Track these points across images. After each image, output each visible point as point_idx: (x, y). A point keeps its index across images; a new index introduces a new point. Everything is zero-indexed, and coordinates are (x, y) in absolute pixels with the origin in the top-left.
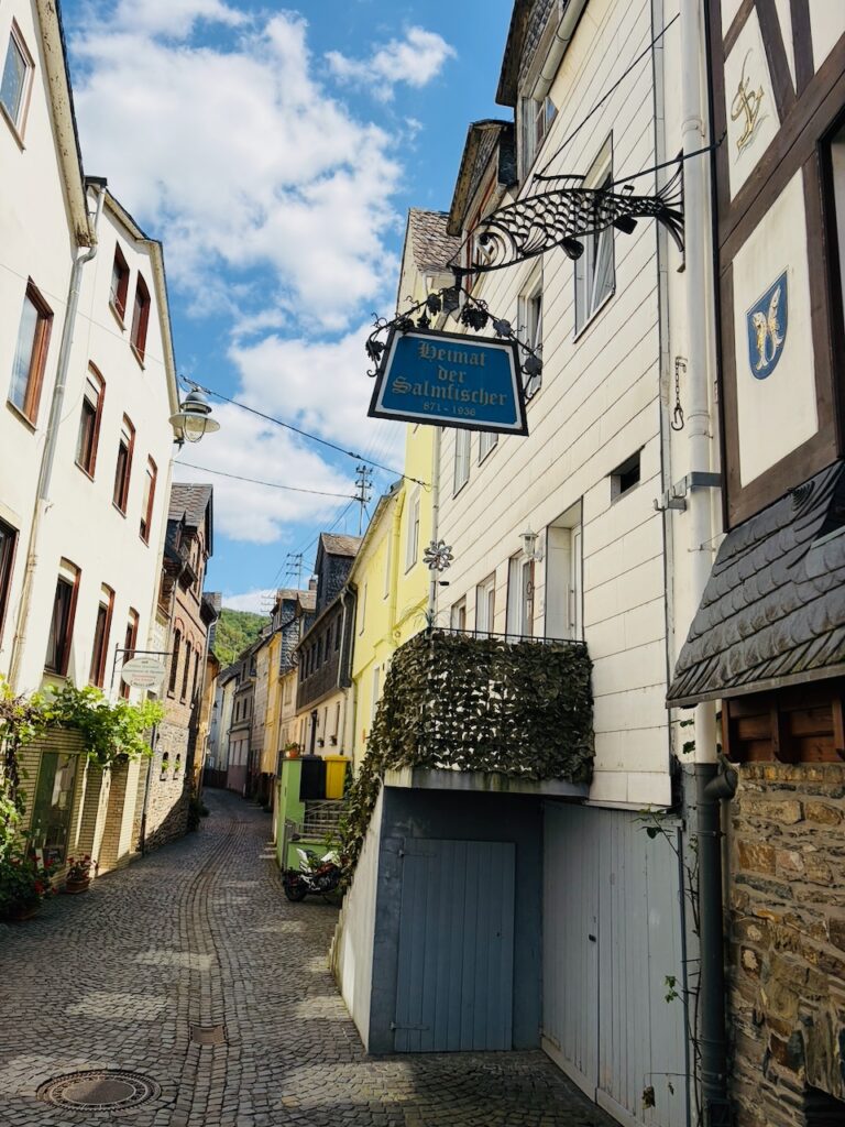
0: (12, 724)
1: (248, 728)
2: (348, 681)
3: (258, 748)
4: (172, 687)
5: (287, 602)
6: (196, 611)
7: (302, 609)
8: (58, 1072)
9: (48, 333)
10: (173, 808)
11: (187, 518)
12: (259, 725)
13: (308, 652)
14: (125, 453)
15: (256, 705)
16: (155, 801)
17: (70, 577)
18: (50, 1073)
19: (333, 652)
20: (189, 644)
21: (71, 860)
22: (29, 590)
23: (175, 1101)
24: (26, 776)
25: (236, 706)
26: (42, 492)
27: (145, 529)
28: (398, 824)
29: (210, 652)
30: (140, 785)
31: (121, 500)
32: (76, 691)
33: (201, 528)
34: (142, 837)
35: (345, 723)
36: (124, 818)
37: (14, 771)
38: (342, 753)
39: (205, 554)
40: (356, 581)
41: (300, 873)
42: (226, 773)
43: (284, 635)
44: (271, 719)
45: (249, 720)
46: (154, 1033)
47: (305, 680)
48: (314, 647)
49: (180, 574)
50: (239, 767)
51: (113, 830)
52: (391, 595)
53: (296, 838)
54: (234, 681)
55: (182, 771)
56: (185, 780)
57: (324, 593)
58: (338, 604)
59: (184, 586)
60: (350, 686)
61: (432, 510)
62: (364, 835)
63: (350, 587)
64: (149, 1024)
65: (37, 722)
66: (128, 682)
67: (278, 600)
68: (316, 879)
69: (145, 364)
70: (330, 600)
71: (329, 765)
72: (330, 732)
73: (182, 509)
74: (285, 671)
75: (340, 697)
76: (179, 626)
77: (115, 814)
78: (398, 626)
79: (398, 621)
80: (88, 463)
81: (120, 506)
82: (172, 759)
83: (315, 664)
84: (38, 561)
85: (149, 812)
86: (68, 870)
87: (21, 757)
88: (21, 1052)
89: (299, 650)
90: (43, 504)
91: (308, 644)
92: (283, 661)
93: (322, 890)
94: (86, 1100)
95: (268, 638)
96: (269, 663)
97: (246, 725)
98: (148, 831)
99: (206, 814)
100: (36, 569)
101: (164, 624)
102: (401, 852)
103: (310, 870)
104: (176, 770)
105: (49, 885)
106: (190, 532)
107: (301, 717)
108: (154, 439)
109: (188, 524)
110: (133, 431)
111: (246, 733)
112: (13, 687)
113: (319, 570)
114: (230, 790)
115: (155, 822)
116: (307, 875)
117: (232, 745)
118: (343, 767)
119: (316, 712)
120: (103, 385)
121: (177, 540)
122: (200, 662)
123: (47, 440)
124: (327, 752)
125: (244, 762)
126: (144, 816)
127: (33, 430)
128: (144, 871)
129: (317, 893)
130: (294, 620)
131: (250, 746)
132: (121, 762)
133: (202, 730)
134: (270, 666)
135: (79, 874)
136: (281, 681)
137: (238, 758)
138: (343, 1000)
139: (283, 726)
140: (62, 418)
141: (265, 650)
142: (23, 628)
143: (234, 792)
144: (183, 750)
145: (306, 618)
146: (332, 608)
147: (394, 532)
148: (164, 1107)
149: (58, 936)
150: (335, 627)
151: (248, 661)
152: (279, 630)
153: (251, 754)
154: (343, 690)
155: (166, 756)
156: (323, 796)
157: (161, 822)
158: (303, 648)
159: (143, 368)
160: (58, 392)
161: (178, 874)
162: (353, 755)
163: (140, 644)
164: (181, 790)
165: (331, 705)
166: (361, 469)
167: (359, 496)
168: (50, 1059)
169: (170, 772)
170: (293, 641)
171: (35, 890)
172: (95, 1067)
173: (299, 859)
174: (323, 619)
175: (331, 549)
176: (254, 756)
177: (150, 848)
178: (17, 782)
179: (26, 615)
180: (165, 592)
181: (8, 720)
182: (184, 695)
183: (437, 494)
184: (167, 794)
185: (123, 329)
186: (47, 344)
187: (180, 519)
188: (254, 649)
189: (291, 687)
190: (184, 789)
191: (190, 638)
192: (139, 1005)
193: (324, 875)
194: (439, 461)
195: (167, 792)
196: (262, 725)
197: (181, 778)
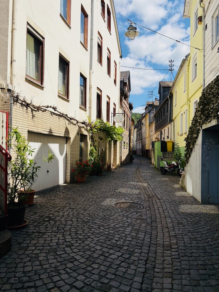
0: (92, 128)
1: (141, 139)
2: (171, 120)
3: (144, 144)
4: (124, 126)
5: (150, 105)
6: (128, 106)
7: (154, 105)
8: (119, 202)
9: (87, 21)
10: (127, 156)
11: (124, 80)
12: (144, 138)
13: (158, 116)
14: (109, 59)
15: (143, 133)
16: (123, 153)
17: (100, 93)
18: (117, 202)
19: (166, 114)
20: (127, 114)
21: (107, 164)
22: (91, 95)
23: (150, 209)
24: (96, 141)
25: (137, 135)
26: (91, 68)
27: (115, 81)
28: (207, 141)
29: (132, 118)
30: (120, 149)
31: (109, 72)
32: (104, 123)
33: (128, 83)
34: (121, 161)
35: (171, 132)
36: (117, 156)
37: (93, 141)
38: (171, 140)
39: (129, 91)
40: (172, 92)
41: (165, 167)
42: (136, 151)
43: (149, 114)
44: (147, 136)
45: (141, 138)
46: (139, 196)
47: (157, 124)
48: (159, 114)
49: (124, 95)
50: (140, 149)
51: (115, 159)
52: (186, 90)
53: (162, 160)
54: (136, 128)
55: (128, 147)
56: (129, 149)
57: (162, 98)
58: (167, 99)
59: (125, 99)
60: (172, 122)
61: (203, 57)
62: (194, 147)
63: (171, 94)
64: (137, 195)
65: (97, 129)
66: (115, 121)
67: (147, 105)
68: (169, 169)
69: (111, 33)
70: (164, 100)
71: (168, 143)
72: (166, 135)
73: (123, 78)
74: (150, 123)
75: (169, 126)
76: (125, 110)
77: (115, 155)
78: (190, 99)
79: (189, 97)
80: (100, 61)
81: (109, 74)
82: (126, 143)
83: (160, 119)
84: (92, 87)
85: (122, 155)
86: (107, 166)
87: (94, 137)
88: (108, 198)
89: (155, 116)
90: (92, 71)
91: (158, 114)
92: (150, 121)
93: (171, 171)
94: (127, 207)
95: (145, 116)
96: (146, 122)
97: (140, 139)
98: (122, 160)
99: (134, 159)
100: (92, 89)
101: (121, 109)
102: (208, 148)
103: (167, 166)
104: (127, 146)
105: (104, 168)
106: (125, 84)
107: (156, 134)
108: (115, 56)
109: (124, 82)
110: (110, 53)
111: (141, 141)
112: (90, 119)
113: (160, 93)
114: (138, 155)
115: (123, 158)
116: (167, 168)
117: (137, 144)
118: (172, 143)
119: (161, 131)
120: (102, 39)
121: (122, 86)
122: (130, 120)
123: (90, 53)
124: (166, 140)
125: (141, 148)
126: (121, 157)
127: (87, 50)
128: (123, 169)
129: (170, 172)
130: (152, 109)
131: (142, 144)
132: (115, 142)
133: (131, 138)
134: (146, 123)
135: (109, 167)
136: (149, 126)
137: (139, 147)
138: (187, 192)
139: (151, 137)
140: (93, 46)
141: (144, 119)
142: (91, 105)
143: (139, 155)
144: (128, 142)
145: (156, 108)
146: (165, 101)
147: (187, 71)
148: (148, 210)
149: (108, 178)
150: (166, 107)
151: (140, 123)
152: (148, 113)
153: (142, 146)
154: (170, 123)
155: (124, 142)
156: (167, 151)
157: (125, 158)
158: (156, 115)
159: (111, 34)
160: (92, 39)
161: (131, 169)
162: (174, 140)
163: (117, 112)
164: (128, 152)
165: (166, 128)
166: (170, 61)
167: (170, 69)
168: (115, 199)
169: (126, 146)
170: (152, 115)
171: (101, 169)
172: (127, 202)
173: (164, 164)
174: (162, 106)
175: (163, 85)
176: (143, 146)
177: (123, 164)
178: (94, 143)
179: (91, 101)
180: (121, 100)
181: (90, 127)
182: (127, 128)
183: (204, 52)
184: (125, 152)
185: (105, 22)
186: (87, 25)
187: (123, 80)
188: (141, 119)
189: (152, 127)
190: (129, 152)
191: (127, 113)
192: (133, 191)
193: (172, 167)
194: (204, 40)
195: (125, 151)
196: (145, 138)
197: (128, 149)
